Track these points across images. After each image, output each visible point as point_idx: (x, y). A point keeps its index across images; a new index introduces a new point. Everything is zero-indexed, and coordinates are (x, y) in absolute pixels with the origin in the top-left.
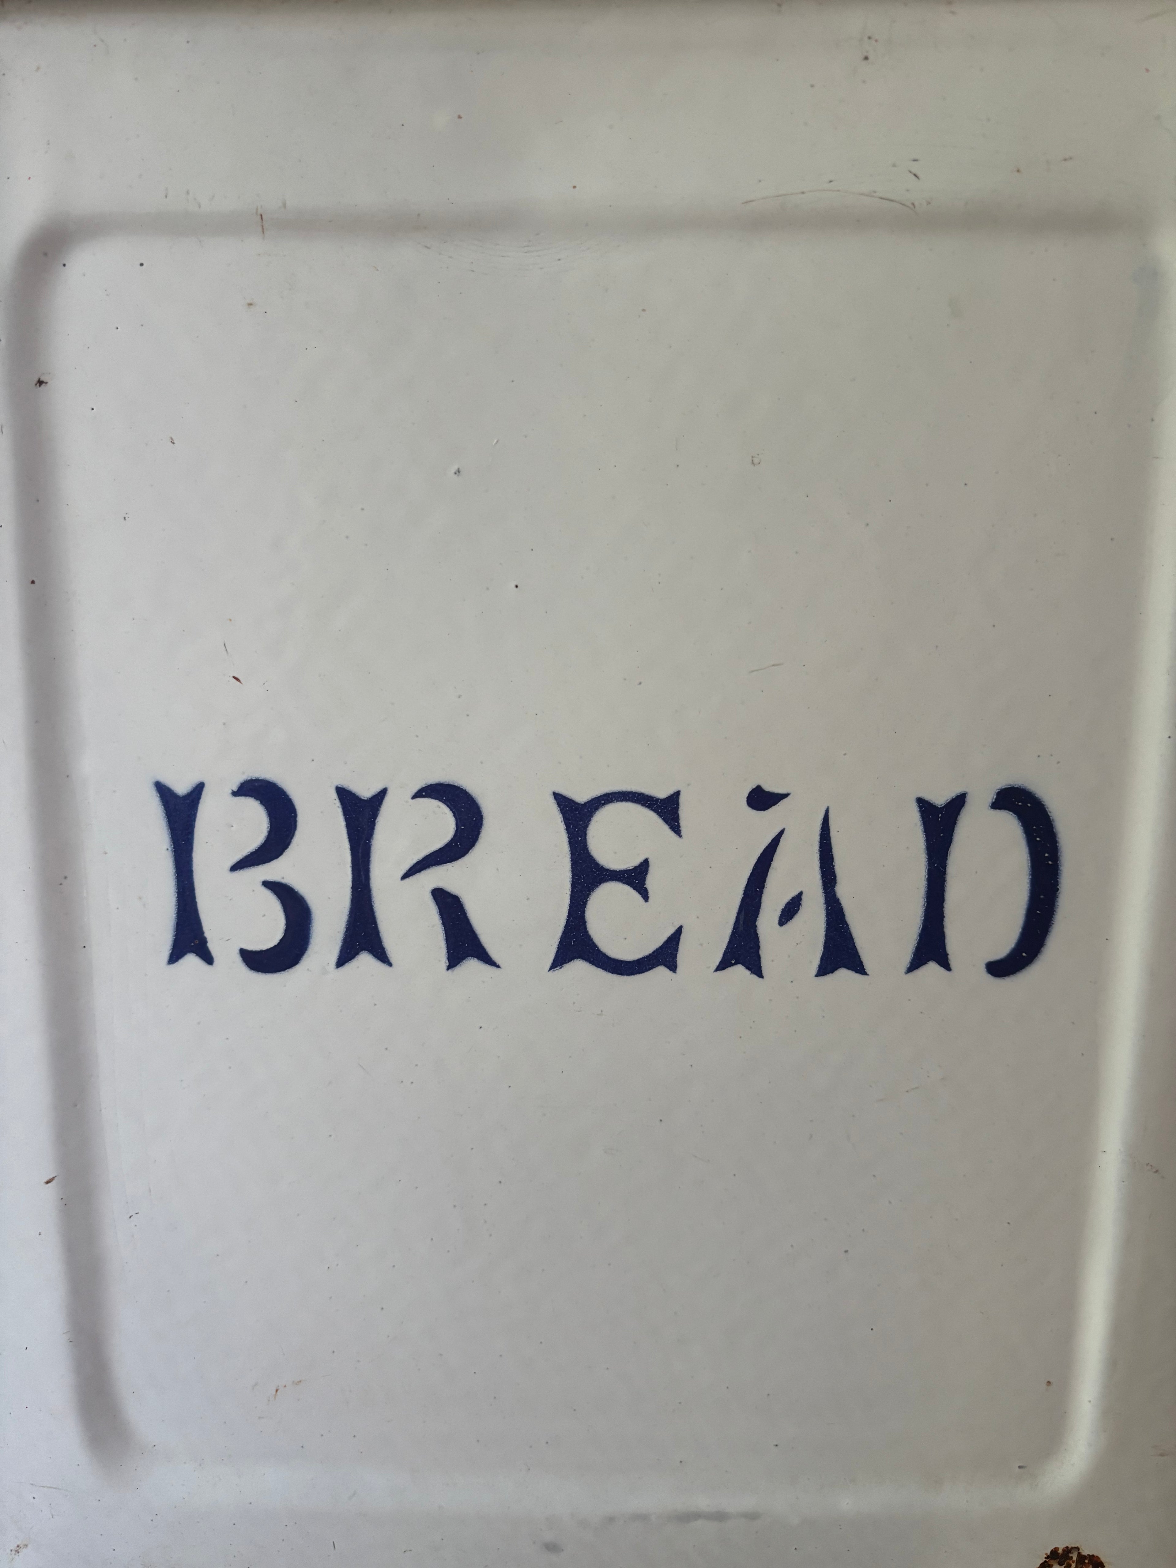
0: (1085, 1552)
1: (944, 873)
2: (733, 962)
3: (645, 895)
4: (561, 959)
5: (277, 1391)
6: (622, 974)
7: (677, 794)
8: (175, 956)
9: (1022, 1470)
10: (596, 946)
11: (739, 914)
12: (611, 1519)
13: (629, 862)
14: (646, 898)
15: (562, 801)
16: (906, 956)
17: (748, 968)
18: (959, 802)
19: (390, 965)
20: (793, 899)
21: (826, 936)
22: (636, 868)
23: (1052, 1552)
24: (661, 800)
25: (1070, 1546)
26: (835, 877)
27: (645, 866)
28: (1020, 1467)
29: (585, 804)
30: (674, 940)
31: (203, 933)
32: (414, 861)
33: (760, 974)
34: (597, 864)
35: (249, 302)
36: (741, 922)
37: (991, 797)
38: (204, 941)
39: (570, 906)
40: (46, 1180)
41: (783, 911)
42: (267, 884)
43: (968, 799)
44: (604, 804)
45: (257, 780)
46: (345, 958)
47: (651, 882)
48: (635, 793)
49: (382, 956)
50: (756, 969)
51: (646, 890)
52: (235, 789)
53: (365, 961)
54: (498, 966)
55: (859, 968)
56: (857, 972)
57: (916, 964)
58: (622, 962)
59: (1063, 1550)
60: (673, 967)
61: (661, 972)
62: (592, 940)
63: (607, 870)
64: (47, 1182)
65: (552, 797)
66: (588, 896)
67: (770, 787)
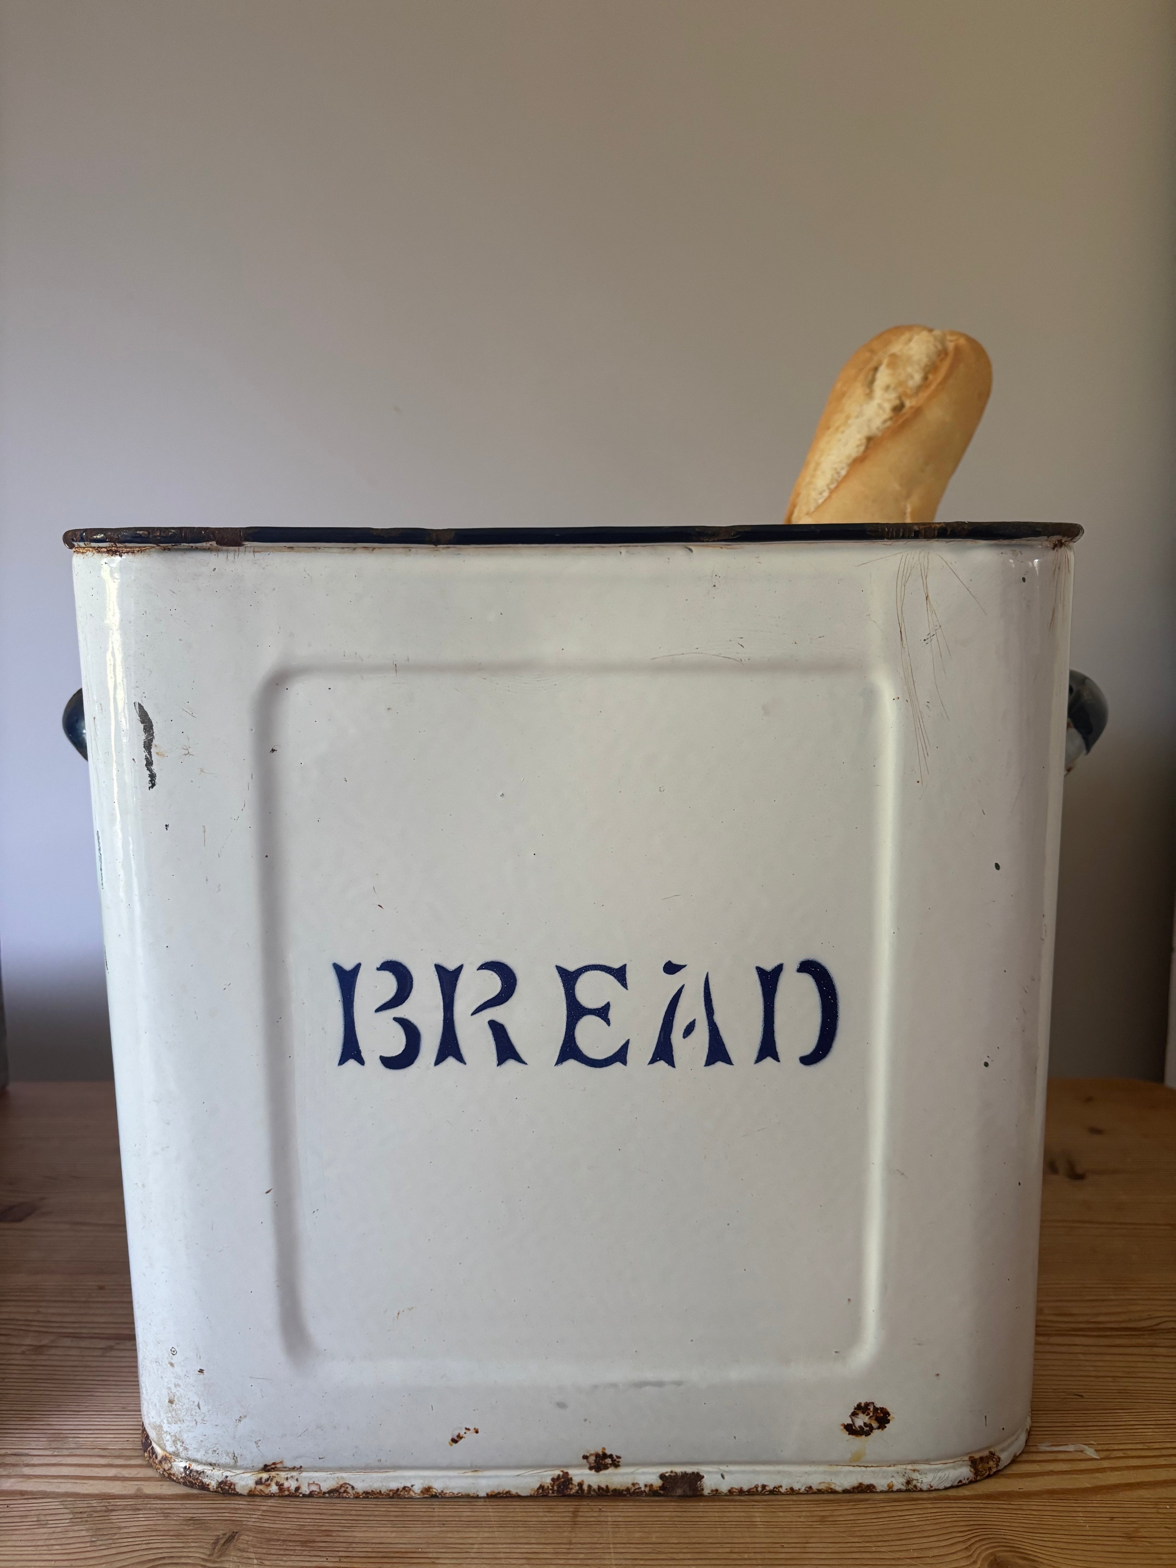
0: (878, 1405)
1: (773, 1008)
2: (658, 1059)
3: (608, 1022)
4: (561, 1059)
5: (398, 1314)
6: (596, 1067)
7: (625, 966)
8: (342, 1061)
9: (837, 1354)
10: (581, 1051)
11: (660, 1032)
12: (596, 1387)
13: (599, 1004)
14: (609, 1024)
15: (561, 971)
16: (755, 1055)
17: (667, 1062)
18: (779, 969)
19: (465, 1064)
20: (690, 1023)
21: (709, 1043)
22: (603, 1007)
23: (858, 1405)
24: (616, 969)
25: (868, 1402)
26: (713, 1010)
27: (607, 1006)
28: (836, 1352)
29: (574, 972)
30: (625, 1047)
31: (359, 1047)
32: (479, 1005)
33: (673, 1066)
34: (581, 1006)
35: (389, 707)
36: (662, 1037)
37: (796, 966)
38: (359, 1052)
39: (566, 1029)
40: (266, 1191)
41: (685, 1030)
42: (396, 1019)
43: (784, 967)
44: (584, 972)
45: (391, 962)
46: (439, 1060)
47: (611, 1015)
48: (602, 965)
49: (460, 1058)
50: (671, 1062)
51: (609, 1019)
52: (379, 966)
53: (451, 1061)
54: (526, 1064)
55: (728, 1061)
56: (727, 1063)
57: (760, 1058)
58: (596, 1060)
59: (865, 1404)
60: (624, 1062)
61: (618, 1065)
62: (579, 1048)
63: (587, 1009)
64: (267, 1192)
65: (555, 968)
66: (576, 1023)
67: (676, 961)
